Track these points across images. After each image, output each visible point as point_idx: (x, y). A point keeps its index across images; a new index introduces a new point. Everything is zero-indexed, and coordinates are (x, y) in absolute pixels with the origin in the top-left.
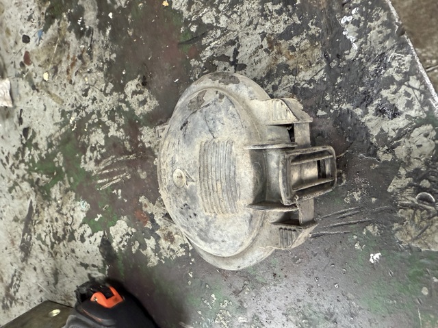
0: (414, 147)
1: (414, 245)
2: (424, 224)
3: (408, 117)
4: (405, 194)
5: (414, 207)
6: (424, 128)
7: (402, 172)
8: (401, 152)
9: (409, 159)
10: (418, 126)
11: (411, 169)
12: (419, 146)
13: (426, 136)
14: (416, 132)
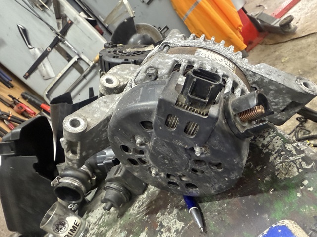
0: (275, 144)
1: (287, 177)
2: (288, 167)
3: (270, 137)
4: (277, 160)
5: (281, 163)
6: (276, 137)
7: (273, 153)
8: (271, 147)
9: (274, 148)
10: (274, 138)
11: (276, 151)
12: (276, 143)
13: (278, 139)
14: (274, 140)
